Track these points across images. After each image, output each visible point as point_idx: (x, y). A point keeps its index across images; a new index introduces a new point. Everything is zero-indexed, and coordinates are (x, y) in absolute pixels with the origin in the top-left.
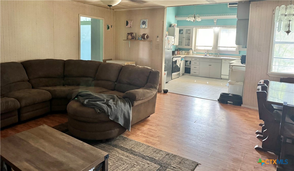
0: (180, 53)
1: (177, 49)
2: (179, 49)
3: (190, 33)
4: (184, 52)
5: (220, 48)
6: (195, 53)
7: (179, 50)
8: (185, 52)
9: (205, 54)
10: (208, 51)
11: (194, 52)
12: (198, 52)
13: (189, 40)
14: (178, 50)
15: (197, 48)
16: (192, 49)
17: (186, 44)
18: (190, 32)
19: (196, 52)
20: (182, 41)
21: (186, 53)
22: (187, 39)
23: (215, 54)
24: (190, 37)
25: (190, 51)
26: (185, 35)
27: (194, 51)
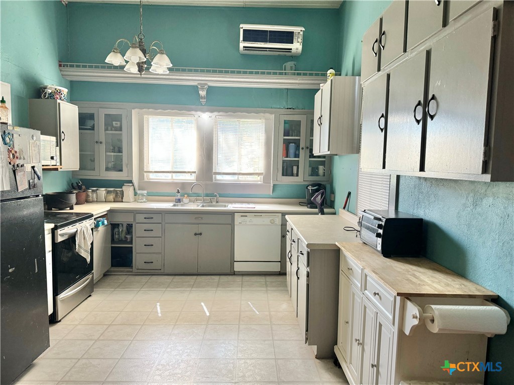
0: (88, 196)
1: (75, 185)
2: (83, 184)
3: (120, 129)
4: (102, 192)
5: (219, 177)
6: (143, 195)
7: (84, 187)
8: (108, 192)
9: (175, 198)
10: (184, 185)
11: (139, 192)
12: (154, 191)
13: (120, 151)
14: (80, 188)
15: (148, 176)
16: (131, 182)
17: (110, 165)
18: (119, 125)
19: (146, 192)
20: (94, 155)
21: (111, 197)
22: (112, 148)
23: (207, 195)
24: (120, 141)
25: (124, 188)
26: (101, 133)
27: (139, 190)
